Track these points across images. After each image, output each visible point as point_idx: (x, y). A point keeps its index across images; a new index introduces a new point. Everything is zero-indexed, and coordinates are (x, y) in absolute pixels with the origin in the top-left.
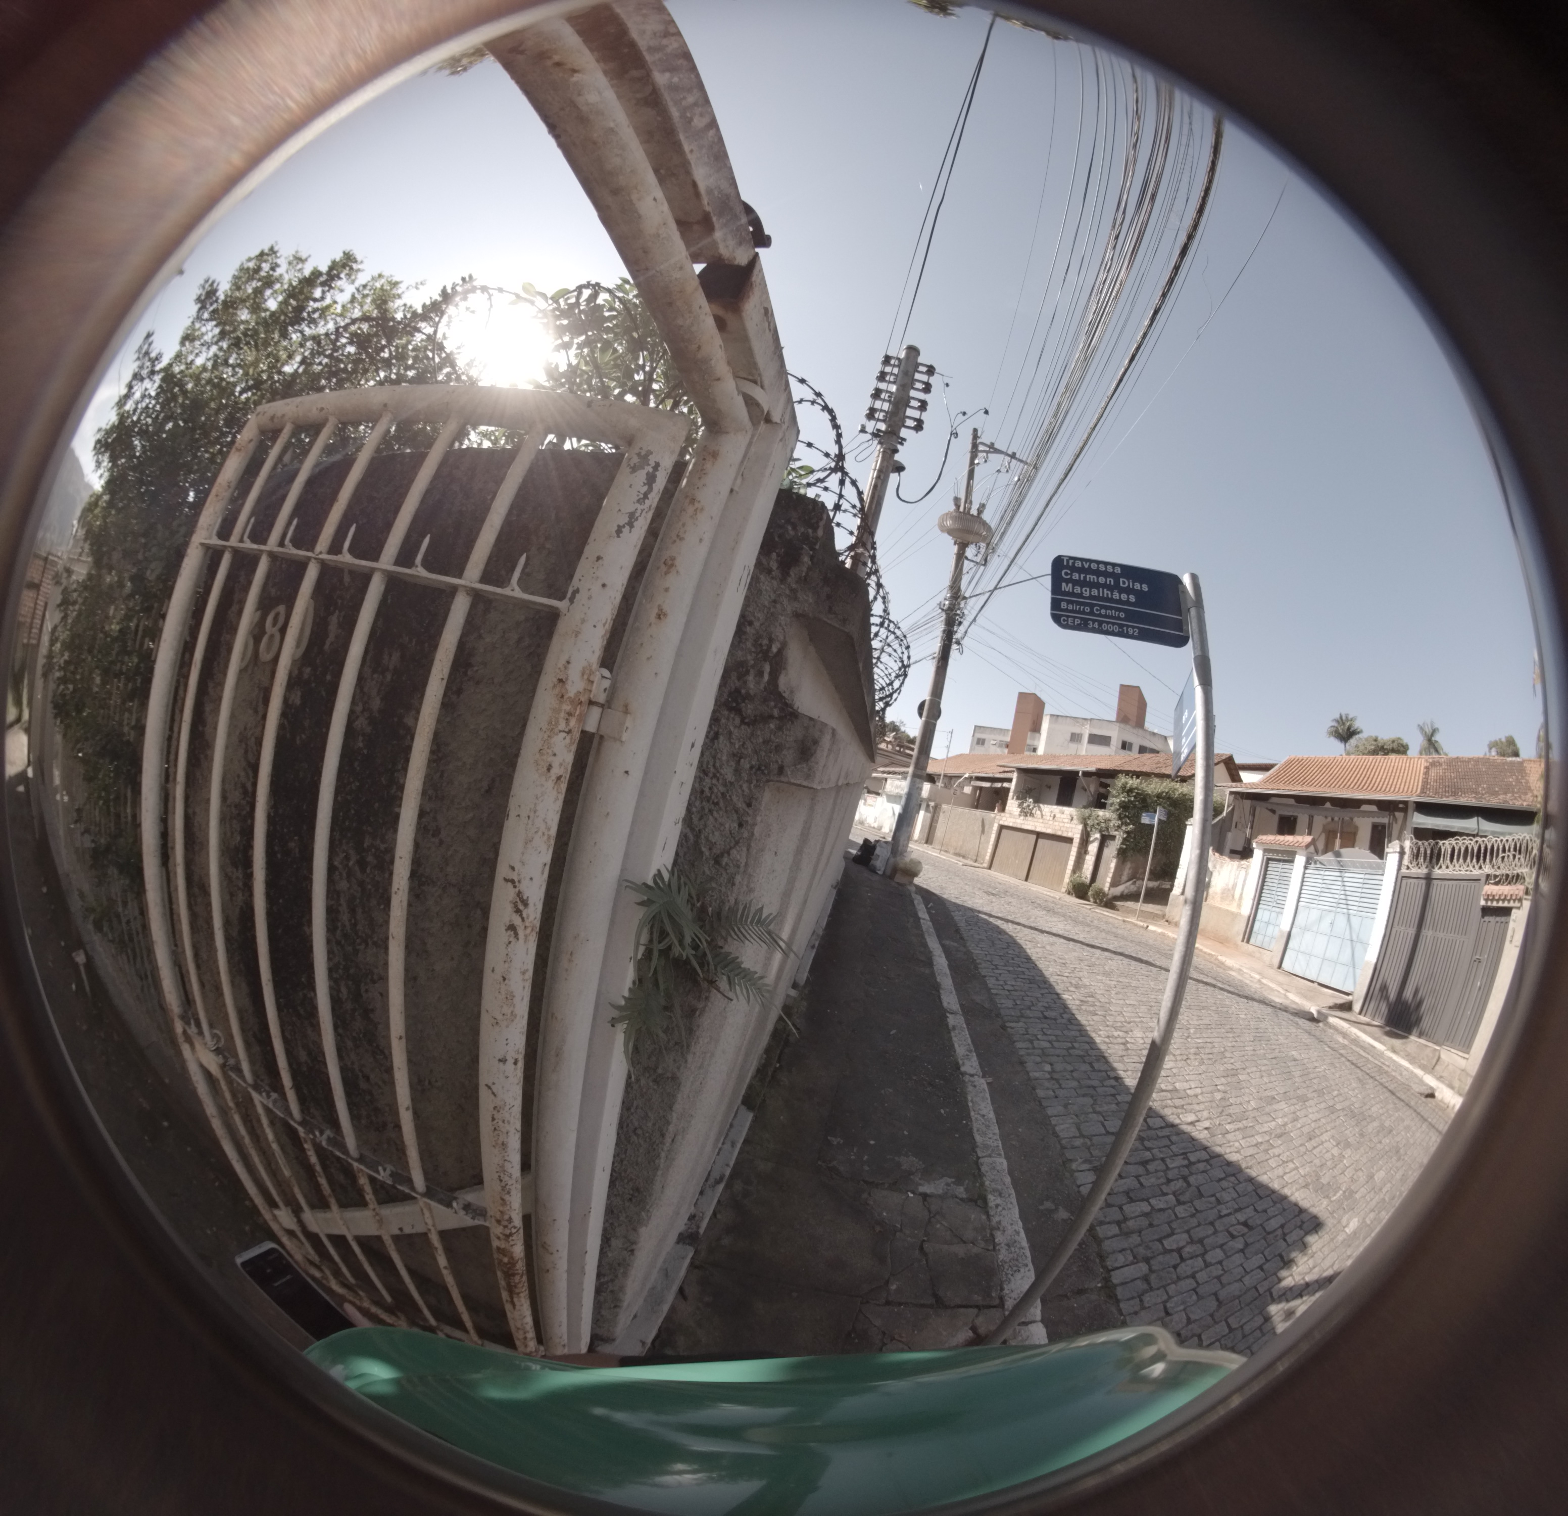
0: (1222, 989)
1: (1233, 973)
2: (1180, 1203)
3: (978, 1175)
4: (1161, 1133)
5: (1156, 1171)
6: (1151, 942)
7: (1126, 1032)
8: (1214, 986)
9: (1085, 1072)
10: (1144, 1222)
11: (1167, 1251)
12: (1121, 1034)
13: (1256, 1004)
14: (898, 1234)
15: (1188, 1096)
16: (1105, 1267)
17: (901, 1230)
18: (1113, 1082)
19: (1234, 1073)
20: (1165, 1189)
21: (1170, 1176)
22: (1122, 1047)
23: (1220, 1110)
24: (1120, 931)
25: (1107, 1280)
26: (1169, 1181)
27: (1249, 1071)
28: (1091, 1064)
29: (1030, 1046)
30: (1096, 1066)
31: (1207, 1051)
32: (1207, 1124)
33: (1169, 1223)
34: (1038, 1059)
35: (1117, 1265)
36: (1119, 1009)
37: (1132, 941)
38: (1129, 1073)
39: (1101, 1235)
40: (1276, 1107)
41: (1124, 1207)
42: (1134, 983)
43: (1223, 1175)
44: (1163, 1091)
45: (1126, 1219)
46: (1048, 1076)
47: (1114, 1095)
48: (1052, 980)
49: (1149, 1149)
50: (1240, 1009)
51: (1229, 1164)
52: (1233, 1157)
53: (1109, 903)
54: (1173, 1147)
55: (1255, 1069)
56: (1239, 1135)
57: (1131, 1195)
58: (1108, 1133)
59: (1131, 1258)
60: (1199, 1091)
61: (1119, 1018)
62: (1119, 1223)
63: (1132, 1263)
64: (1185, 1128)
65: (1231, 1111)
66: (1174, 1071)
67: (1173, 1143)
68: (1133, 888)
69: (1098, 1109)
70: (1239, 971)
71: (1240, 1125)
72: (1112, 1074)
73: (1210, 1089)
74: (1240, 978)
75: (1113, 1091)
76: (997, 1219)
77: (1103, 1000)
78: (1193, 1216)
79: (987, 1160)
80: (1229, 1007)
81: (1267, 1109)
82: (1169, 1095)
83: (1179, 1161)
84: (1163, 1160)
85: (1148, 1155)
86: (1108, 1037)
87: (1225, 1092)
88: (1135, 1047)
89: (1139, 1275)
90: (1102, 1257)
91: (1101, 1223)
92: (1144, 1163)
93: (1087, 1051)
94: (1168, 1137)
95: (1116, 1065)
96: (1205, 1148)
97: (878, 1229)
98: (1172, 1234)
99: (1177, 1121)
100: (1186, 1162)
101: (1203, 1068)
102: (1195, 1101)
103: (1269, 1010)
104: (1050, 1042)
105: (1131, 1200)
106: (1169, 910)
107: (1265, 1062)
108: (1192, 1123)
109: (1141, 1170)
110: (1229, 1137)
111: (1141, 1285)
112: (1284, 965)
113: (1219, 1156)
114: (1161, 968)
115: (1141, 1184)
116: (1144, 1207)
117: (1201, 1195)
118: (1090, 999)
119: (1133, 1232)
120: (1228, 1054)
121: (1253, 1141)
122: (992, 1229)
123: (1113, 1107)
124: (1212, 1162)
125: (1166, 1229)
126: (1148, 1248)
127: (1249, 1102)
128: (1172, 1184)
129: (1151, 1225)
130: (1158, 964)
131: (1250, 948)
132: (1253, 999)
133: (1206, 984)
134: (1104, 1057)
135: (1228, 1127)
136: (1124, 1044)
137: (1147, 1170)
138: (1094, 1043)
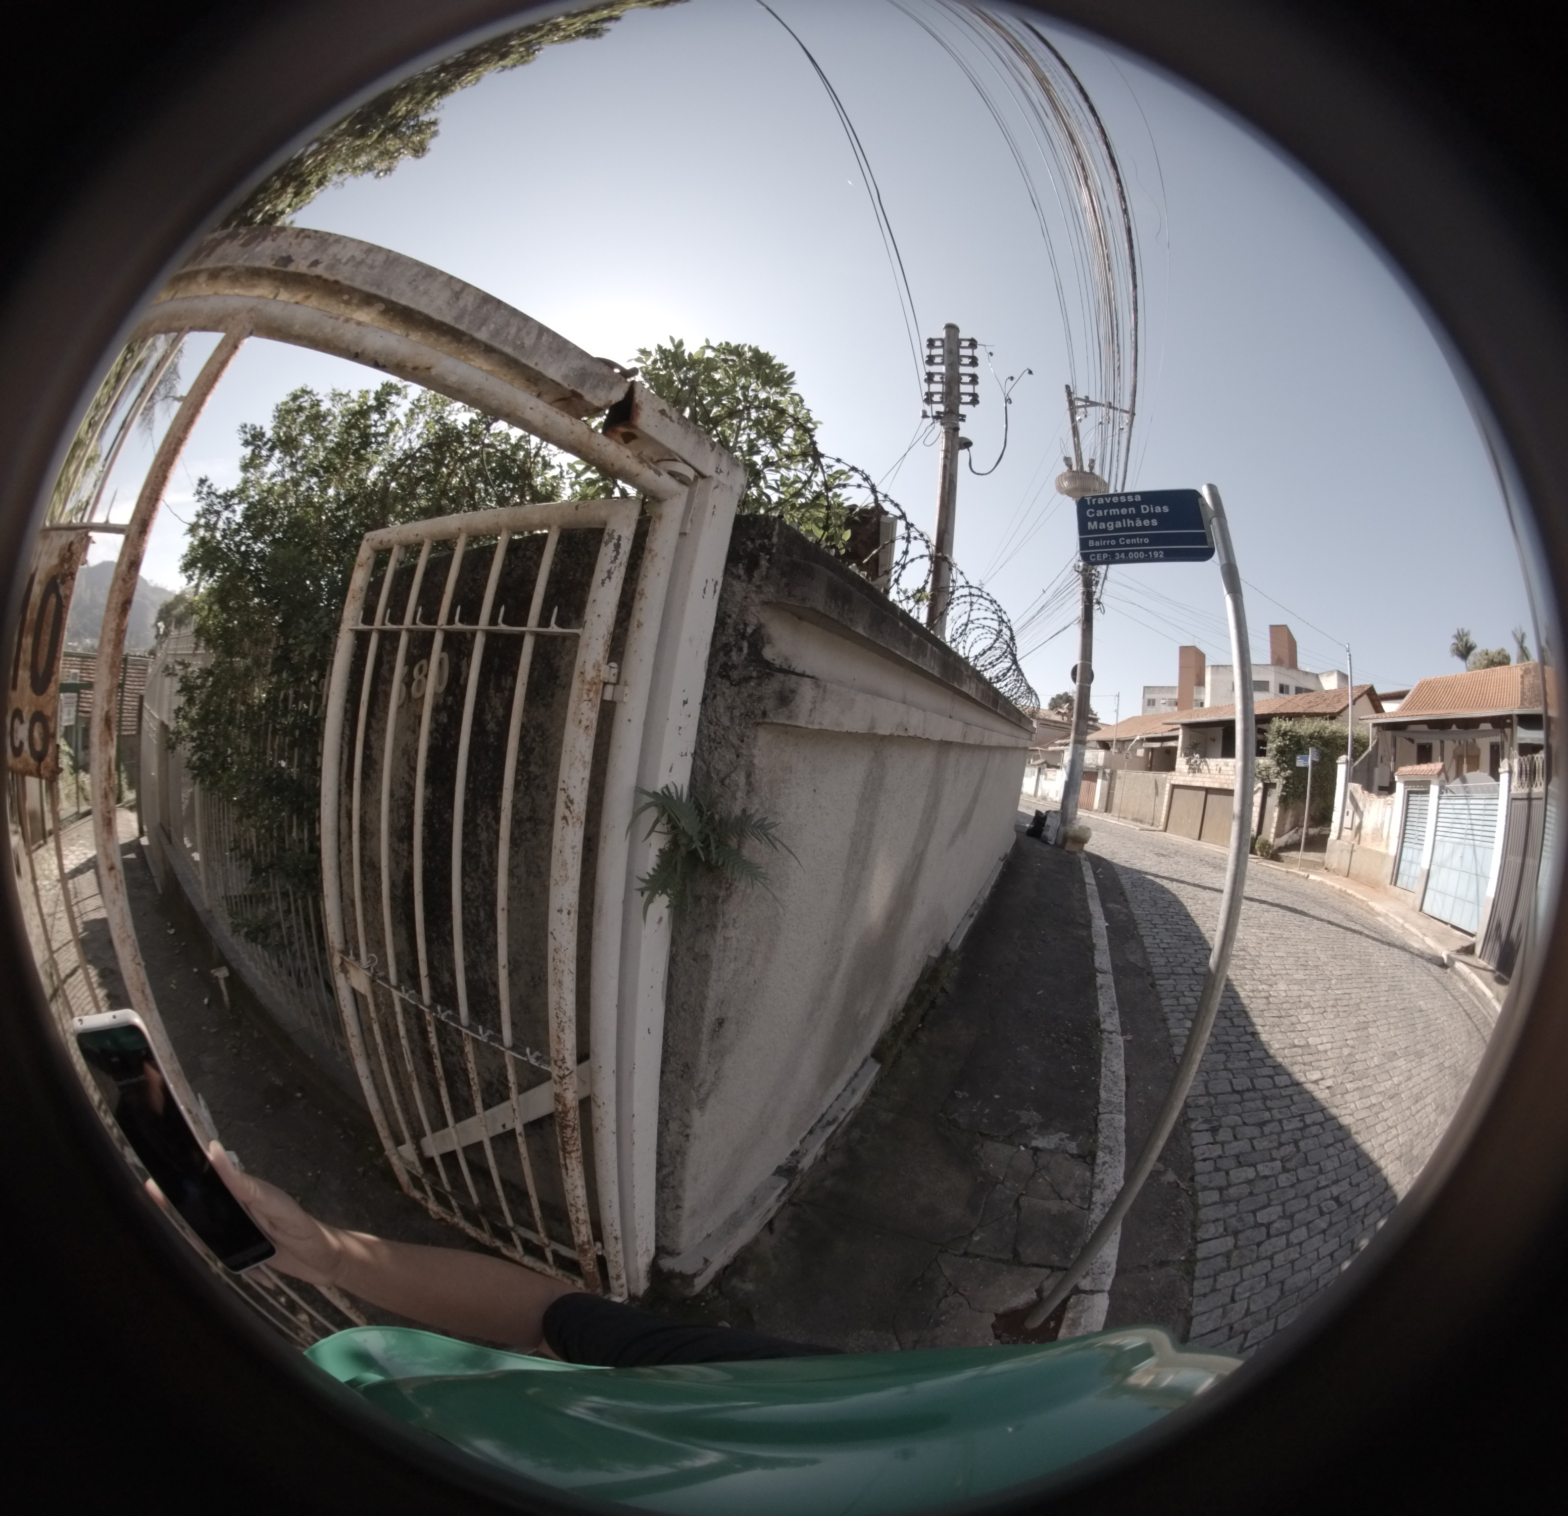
0: (1368, 936)
1: (1380, 919)
2: (1285, 1170)
3: (1093, 1130)
4: (1284, 1093)
5: (1272, 1133)
6: (1309, 891)
7: (1271, 986)
8: (1361, 933)
9: (1224, 1028)
10: (1245, 1189)
11: (1258, 1225)
12: (1265, 987)
13: (1396, 950)
14: (999, 1186)
15: (1319, 1052)
16: (1194, 1238)
17: (1002, 1183)
18: (1249, 1038)
19: (1364, 1026)
20: (1275, 1154)
21: (1283, 1140)
22: (1264, 1001)
23: (1344, 1067)
24: (1281, 883)
25: (1192, 1252)
26: (1281, 1145)
27: (1378, 1023)
28: (1231, 1019)
29: (1175, 1003)
30: (1236, 1021)
31: (1345, 1003)
32: (1329, 1082)
33: (1268, 1193)
34: (1181, 1016)
35: (1206, 1237)
36: (1267, 962)
37: (1290, 892)
38: (1267, 1028)
39: (1200, 1202)
40: (1396, 1063)
41: (1231, 1172)
42: (1286, 935)
43: (1331, 1141)
44: (1295, 1046)
45: (1229, 1185)
46: (1187, 1033)
47: (1247, 1052)
48: (1207, 935)
49: (1269, 1109)
50: (1381, 957)
51: (1341, 1127)
52: (1346, 1120)
53: (1274, 855)
54: (1292, 1108)
55: (1384, 1021)
56: (1357, 1095)
57: (1242, 1159)
58: (1235, 1091)
59: (1221, 1230)
60: (1329, 1046)
61: (1267, 972)
62: (1221, 1190)
63: (1221, 1236)
64: (1310, 1087)
65: (1355, 1069)
66: (1310, 1025)
67: (1294, 1103)
68: (1296, 837)
69: (1229, 1066)
70: (1386, 916)
71: (1360, 1084)
72: (1249, 1029)
73: (1339, 1044)
74: (1386, 923)
75: (1248, 1047)
76: (1099, 1177)
77: (1253, 953)
78: (1292, 1186)
79: (1106, 1116)
80: (1371, 955)
81: (1387, 1067)
82: (1299, 1051)
83: (1296, 1123)
84: (1280, 1121)
85: (1267, 1115)
86: (1253, 991)
87: (1353, 1047)
88: (1276, 1001)
89: (1223, 1250)
90: (1195, 1227)
91: (1205, 1188)
92: (1261, 1124)
93: (1229, 1006)
94: (1291, 1096)
95: (1255, 1020)
96: (1323, 1110)
97: (980, 1179)
98: (1269, 1205)
99: (1303, 1079)
100: (1301, 1125)
101: (1338, 1021)
102: (1324, 1057)
103: (1408, 956)
104: (1195, 998)
105: (1240, 1165)
106: (1327, 856)
107: (1395, 1013)
108: (1316, 1082)
109: (1256, 1131)
110: (1348, 1097)
111: (1221, 1262)
112: (1426, 908)
113: (1334, 1118)
114: (1314, 917)
115: (1253, 1147)
116: (1250, 1173)
117: (1306, 1163)
118: (1241, 953)
119: (1231, 1201)
120: (1362, 1006)
121: (1367, 1102)
122: (1094, 1186)
123: (1244, 1064)
124: (1325, 1125)
125: (1263, 1199)
126: (1241, 1220)
127: (1372, 1058)
128: (1283, 1148)
129: (1251, 1194)
130: (1312, 913)
131: (1396, 891)
132: (1395, 946)
133: (1354, 931)
134: (1245, 1012)
135: (1349, 1086)
136: (1267, 998)
137: (1262, 1132)
138: (1239, 997)
